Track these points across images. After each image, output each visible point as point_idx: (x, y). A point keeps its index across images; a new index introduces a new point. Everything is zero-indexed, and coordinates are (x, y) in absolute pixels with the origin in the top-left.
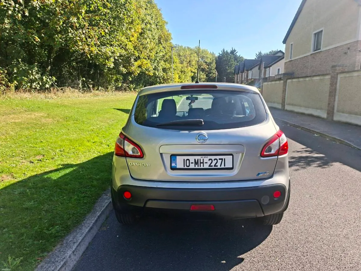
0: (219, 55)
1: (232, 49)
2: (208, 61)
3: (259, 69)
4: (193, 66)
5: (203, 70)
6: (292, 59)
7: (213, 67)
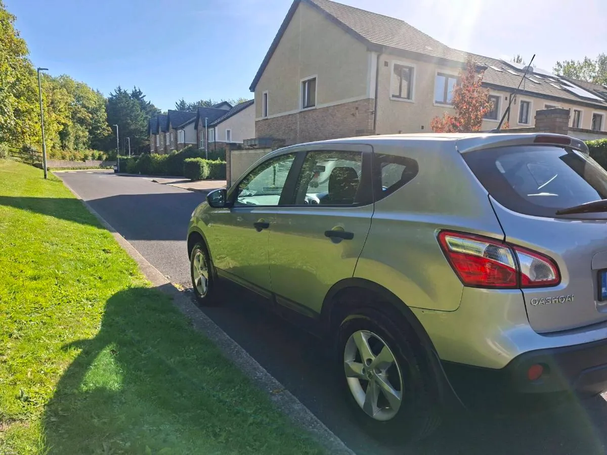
0: (110, 96)
1: (134, 90)
2: (92, 105)
3: (196, 128)
4: (61, 112)
5: (82, 121)
6: (269, 117)
7: (101, 117)
